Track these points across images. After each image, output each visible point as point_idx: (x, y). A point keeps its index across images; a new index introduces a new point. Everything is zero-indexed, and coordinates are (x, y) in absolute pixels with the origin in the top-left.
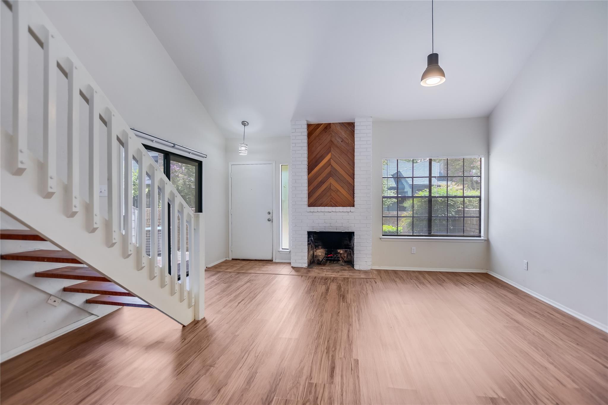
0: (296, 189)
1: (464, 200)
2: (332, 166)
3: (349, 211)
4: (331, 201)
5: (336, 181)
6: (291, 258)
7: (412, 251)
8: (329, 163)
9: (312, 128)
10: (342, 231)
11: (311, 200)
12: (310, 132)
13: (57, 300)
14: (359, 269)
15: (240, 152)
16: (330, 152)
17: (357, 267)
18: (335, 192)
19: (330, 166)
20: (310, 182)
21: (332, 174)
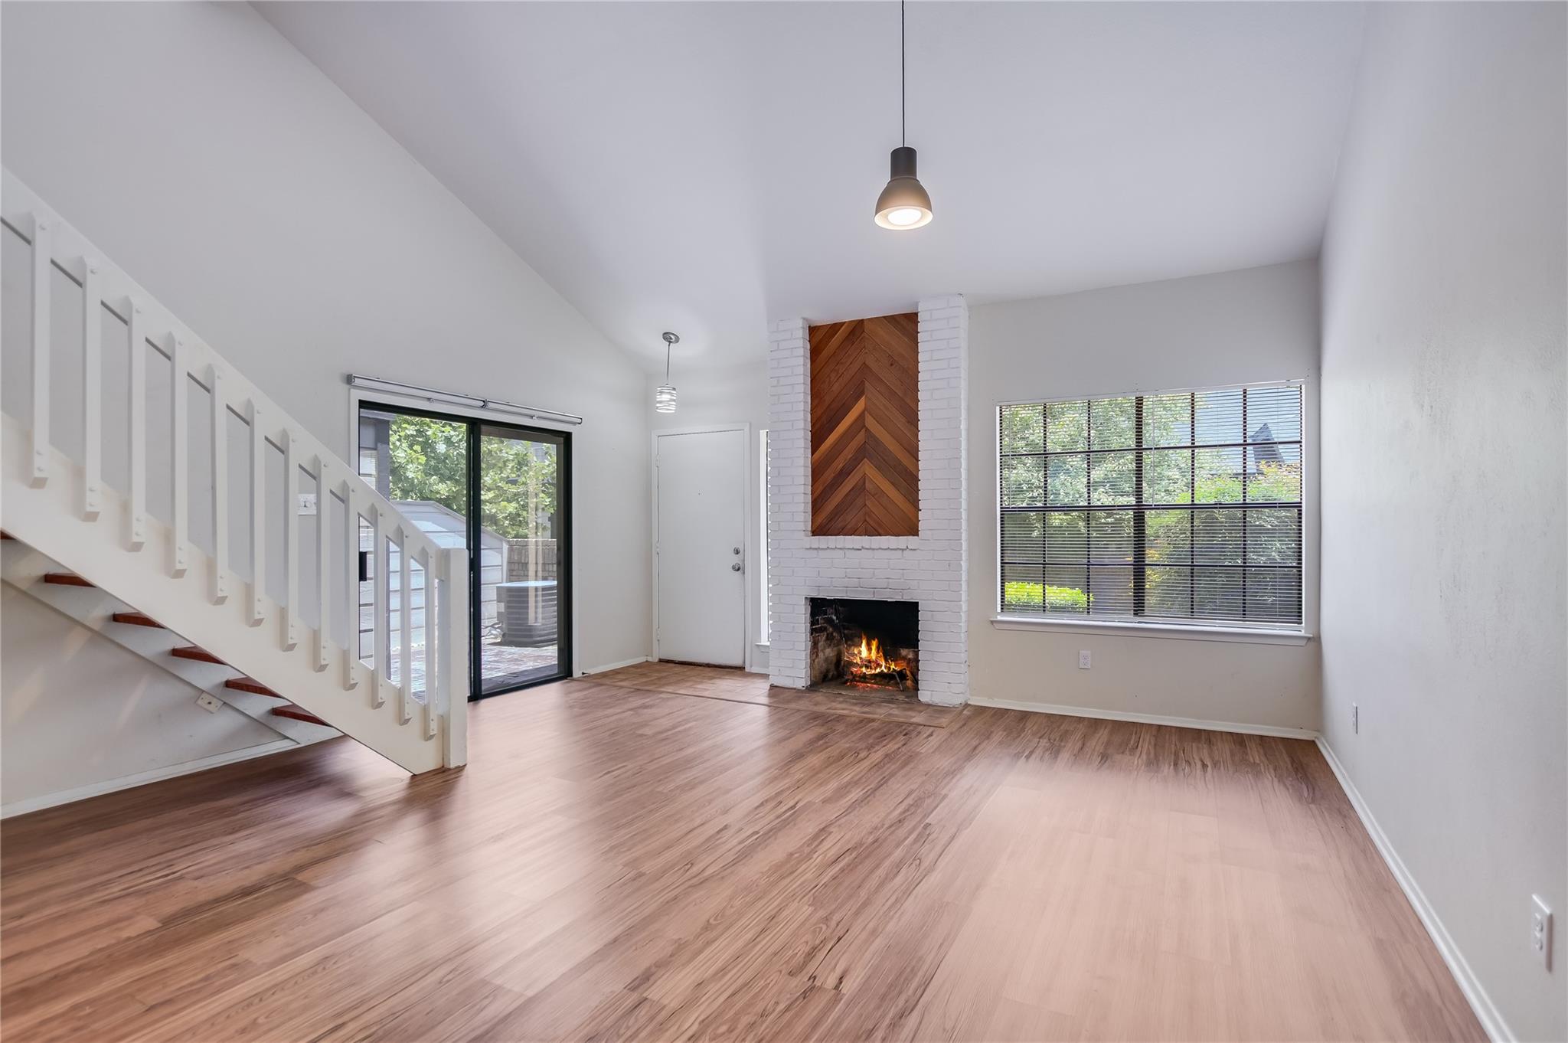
0: (779, 491)
1: (1245, 515)
2: (867, 430)
3: (905, 547)
4: (866, 521)
5: (879, 468)
6: (768, 663)
7: (1082, 661)
8: (860, 421)
9: (819, 336)
10: (889, 600)
11: (819, 521)
12: (815, 347)
13: (214, 701)
14: (930, 702)
15: (658, 405)
16: (862, 393)
17: (924, 696)
18: (876, 497)
19: (864, 430)
20: (817, 471)
21: (869, 450)
